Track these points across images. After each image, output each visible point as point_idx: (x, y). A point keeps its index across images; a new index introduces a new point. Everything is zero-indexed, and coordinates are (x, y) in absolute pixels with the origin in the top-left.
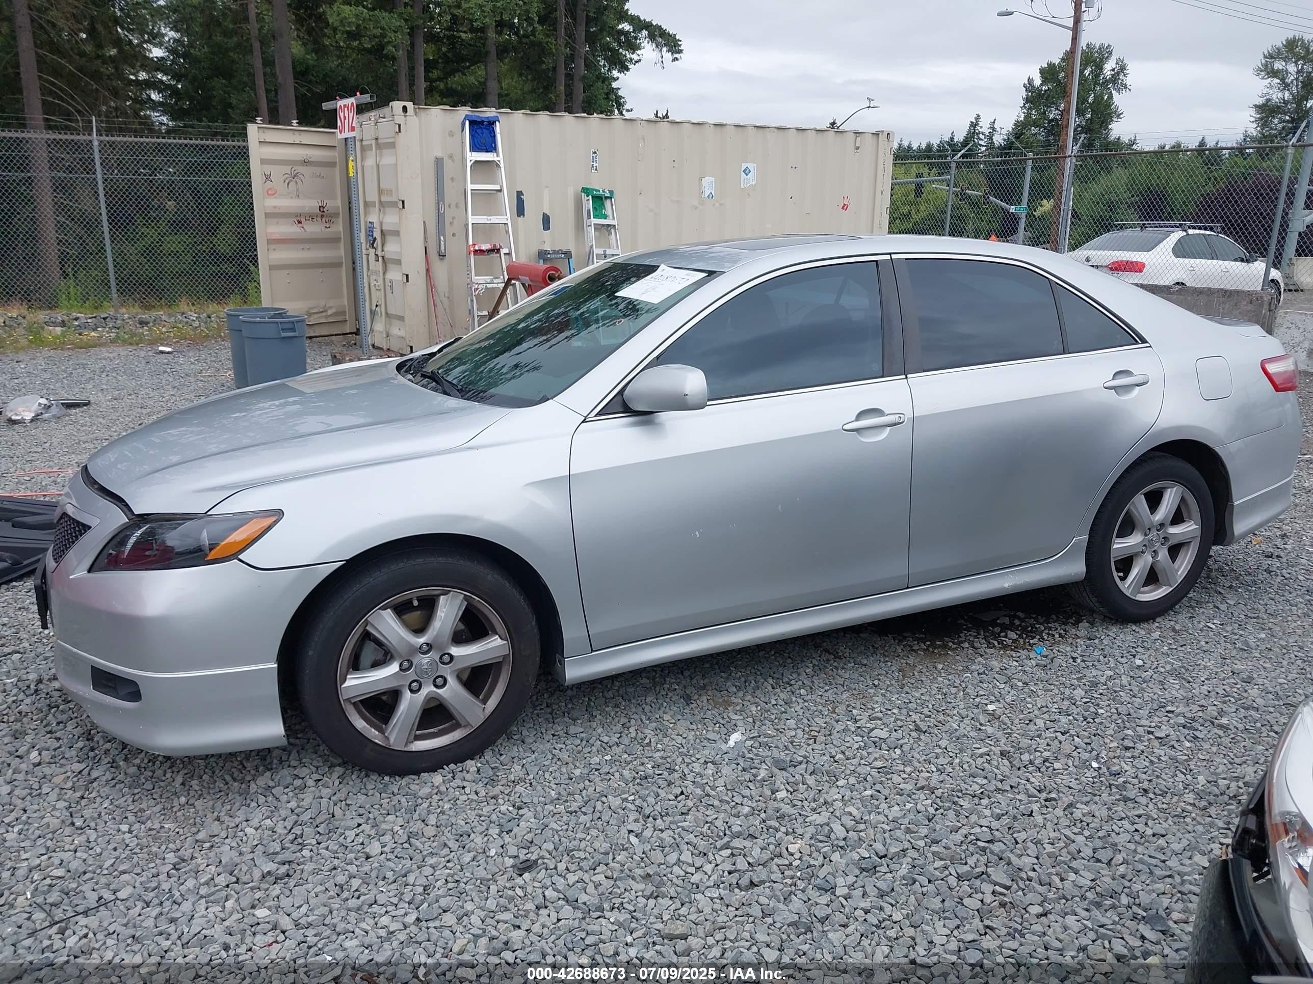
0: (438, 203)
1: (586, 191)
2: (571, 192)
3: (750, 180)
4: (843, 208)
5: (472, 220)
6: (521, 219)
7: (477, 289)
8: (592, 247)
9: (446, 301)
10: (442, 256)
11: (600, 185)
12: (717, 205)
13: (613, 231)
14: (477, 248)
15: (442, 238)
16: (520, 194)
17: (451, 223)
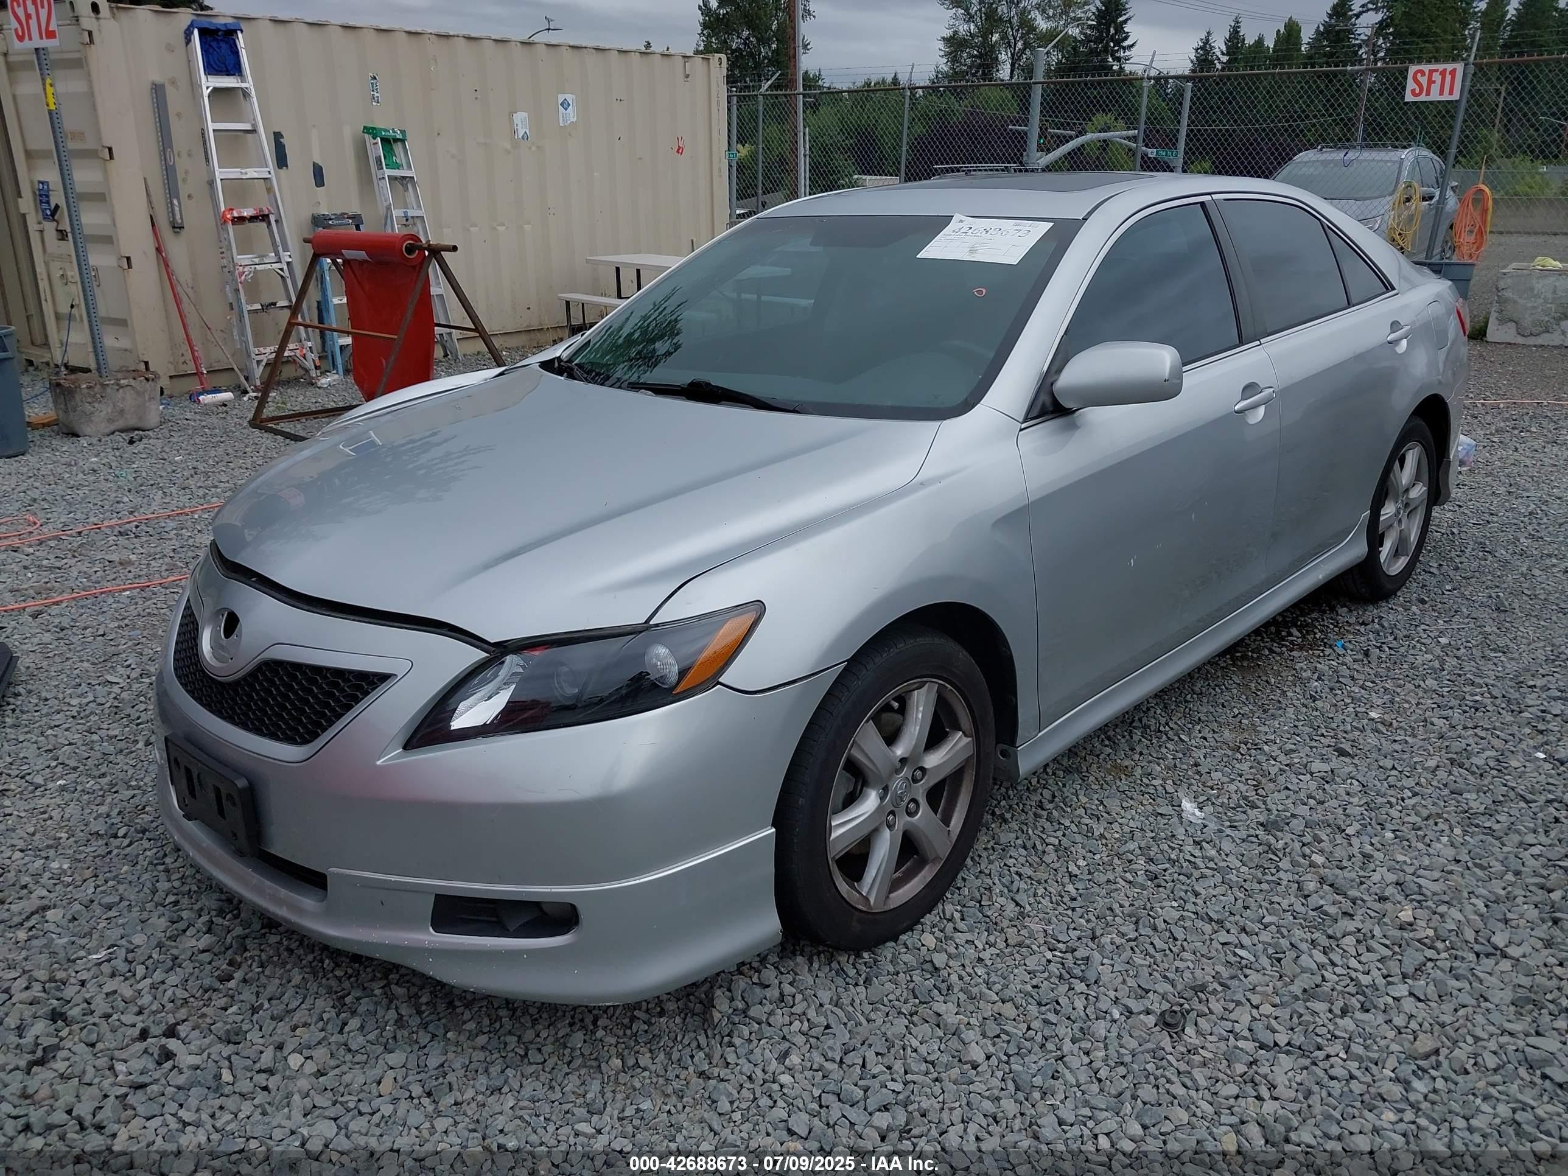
0: (164, 151)
1: (367, 130)
2: (349, 132)
3: (571, 115)
4: (678, 151)
5: (220, 173)
6: (283, 172)
7: (241, 274)
8: (389, 208)
9: (189, 291)
10: (177, 228)
11: (386, 122)
12: (534, 148)
13: (409, 186)
14: (236, 214)
15: (175, 202)
16: (278, 136)
17: (184, 180)
